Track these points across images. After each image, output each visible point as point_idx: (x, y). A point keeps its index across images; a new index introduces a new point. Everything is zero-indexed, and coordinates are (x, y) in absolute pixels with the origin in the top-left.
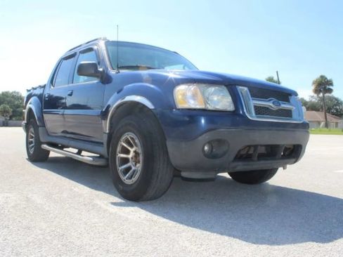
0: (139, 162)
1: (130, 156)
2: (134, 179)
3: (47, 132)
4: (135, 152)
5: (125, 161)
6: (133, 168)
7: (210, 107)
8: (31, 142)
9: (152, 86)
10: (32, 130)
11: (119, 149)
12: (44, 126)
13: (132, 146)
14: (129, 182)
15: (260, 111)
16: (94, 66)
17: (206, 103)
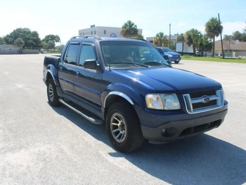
0: (124, 130)
1: (119, 125)
2: (122, 141)
3: (62, 90)
4: (122, 123)
5: (116, 127)
6: (121, 132)
7: (166, 108)
8: (51, 93)
9: (131, 88)
10: (50, 85)
11: (112, 120)
12: (60, 86)
13: (120, 120)
14: (118, 141)
15: (196, 106)
16: (94, 62)
17: (164, 106)
